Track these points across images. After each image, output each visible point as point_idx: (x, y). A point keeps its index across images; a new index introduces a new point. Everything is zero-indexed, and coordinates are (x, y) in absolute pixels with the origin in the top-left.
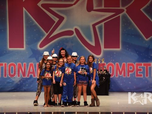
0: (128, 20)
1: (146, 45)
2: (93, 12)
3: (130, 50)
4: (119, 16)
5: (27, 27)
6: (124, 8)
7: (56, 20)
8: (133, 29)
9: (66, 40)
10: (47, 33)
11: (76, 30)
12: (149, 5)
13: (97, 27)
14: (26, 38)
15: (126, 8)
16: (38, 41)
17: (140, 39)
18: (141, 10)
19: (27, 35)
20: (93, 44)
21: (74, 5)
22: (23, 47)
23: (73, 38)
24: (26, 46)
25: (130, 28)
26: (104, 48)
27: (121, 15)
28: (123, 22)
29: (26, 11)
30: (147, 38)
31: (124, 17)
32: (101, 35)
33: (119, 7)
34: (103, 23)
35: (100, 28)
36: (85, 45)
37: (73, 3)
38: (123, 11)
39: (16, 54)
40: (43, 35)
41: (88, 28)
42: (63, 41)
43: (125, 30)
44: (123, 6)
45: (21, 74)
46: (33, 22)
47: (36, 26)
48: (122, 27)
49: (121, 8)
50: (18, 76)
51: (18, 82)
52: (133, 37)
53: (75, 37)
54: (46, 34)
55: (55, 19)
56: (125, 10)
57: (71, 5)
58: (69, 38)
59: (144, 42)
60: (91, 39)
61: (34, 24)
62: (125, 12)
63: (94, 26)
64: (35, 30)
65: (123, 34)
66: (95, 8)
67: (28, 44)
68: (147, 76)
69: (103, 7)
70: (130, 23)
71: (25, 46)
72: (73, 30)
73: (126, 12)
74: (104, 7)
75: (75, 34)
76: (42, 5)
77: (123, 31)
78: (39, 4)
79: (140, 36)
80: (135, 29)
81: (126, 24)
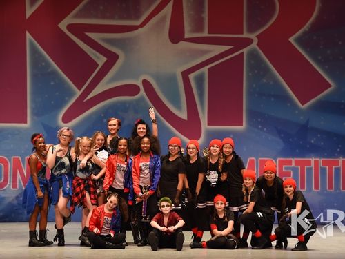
0: (261, 61)
1: (302, 118)
2: (182, 44)
3: (265, 129)
4: (242, 54)
5: (34, 76)
6: (253, 36)
7: (101, 60)
8: (272, 83)
9: (123, 107)
10: (80, 90)
11: (145, 83)
12: (307, 30)
13: (191, 76)
14: (33, 101)
15: (257, 37)
17: (289, 105)
18: (291, 40)
19: (34, 93)
20: (183, 115)
21: (140, 29)
22: (26, 122)
23: (138, 101)
24: (32, 119)
25: (265, 81)
26: (208, 125)
27: (245, 51)
28: (251, 68)
29: (33, 39)
30: (303, 105)
31: (253, 55)
32: (201, 95)
33: (242, 33)
34: (205, 69)
35: (200, 80)
37: (138, 23)
38: (249, 41)
39: (10, 136)
40: (71, 94)
41: (173, 79)
42: (115, 107)
43: (254, 86)
44: (251, 30)
45: (20, 182)
46: (48, 65)
47: (54, 73)
48: (248, 77)
49: (245, 35)
50: (13, 187)
51: (13, 200)
52: (272, 99)
53: (142, 99)
54: (78, 93)
55: (98, 58)
56: (256, 41)
57: (135, 28)
58: (130, 103)
59: (297, 112)
60: (177, 104)
61: (49, 70)
62: (254, 45)
63: (185, 74)
64: (52, 83)
65: (250, 94)
66: (187, 35)
67: (36, 113)
68: (303, 187)
69: (206, 34)
70: (267, 70)
71: (29, 119)
72: (139, 83)
73: (258, 44)
74: (209, 33)
75: (142, 92)
76: (70, 27)
77: (250, 87)
78: (63, 25)
79: (287, 99)
80: (277, 82)
81: (256, 71)
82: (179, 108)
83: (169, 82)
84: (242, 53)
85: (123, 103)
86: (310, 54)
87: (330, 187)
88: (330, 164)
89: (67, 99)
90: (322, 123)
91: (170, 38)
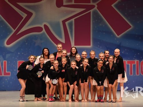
0: (99, 16)
1: (118, 42)
2: (62, 8)
3: (101, 47)
6: (95, 4)
7: (24, 16)
8: (104, 26)
9: (35, 37)
10: (14, 29)
11: (45, 26)
13: (67, 23)
15: (97, 4)
16: (5, 37)
17: (112, 36)
18: (113, 5)
21: (42, 1)
23: (42, 34)
25: (101, 25)
26: (75, 45)
27: (91, 11)
30: (118, 35)
31: (95, 13)
32: (71, 32)
33: (90, 3)
34: (73, 20)
35: (70, 25)
36: (54, 42)
38: (94, 6)
40: (11, 32)
41: (58, 24)
42: (31, 37)
43: (96, 27)
44: (94, 1)
47: (2, 22)
48: (93, 23)
49: (91, 4)
52: (104, 33)
53: (44, 33)
54: (14, 31)
56: (96, 6)
58: (38, 35)
59: (115, 39)
60: (60, 36)
62: (96, 8)
63: (64, 22)
64: (1, 26)
65: (94, 31)
66: (64, 4)
69: (73, 3)
70: (101, 20)
72: (43, 26)
73: (97, 8)
74: (75, 2)
75: (44, 30)
77: (94, 27)
79: (111, 33)
80: (106, 25)
81: (96, 20)
82: (61, 37)
83: (56, 25)
84: (90, 12)
85: (35, 36)
86: (121, 12)
87: (131, 74)
88: (131, 63)
89: (8, 33)
90: (127, 44)
91: (56, 5)
